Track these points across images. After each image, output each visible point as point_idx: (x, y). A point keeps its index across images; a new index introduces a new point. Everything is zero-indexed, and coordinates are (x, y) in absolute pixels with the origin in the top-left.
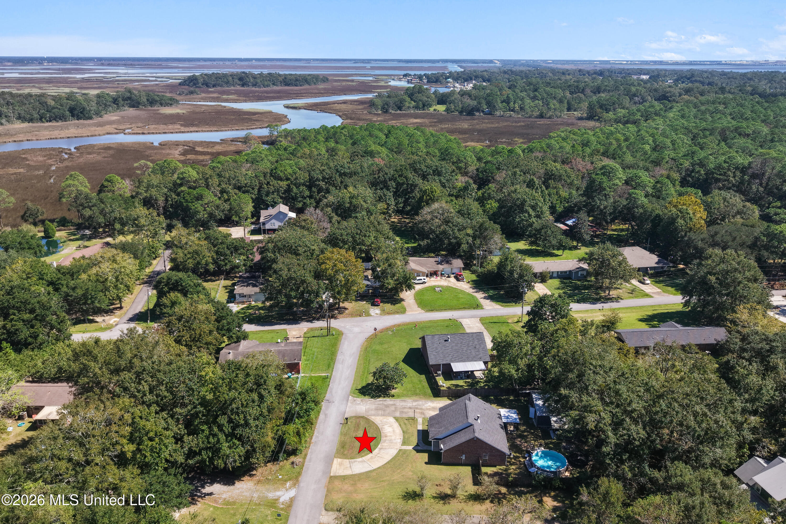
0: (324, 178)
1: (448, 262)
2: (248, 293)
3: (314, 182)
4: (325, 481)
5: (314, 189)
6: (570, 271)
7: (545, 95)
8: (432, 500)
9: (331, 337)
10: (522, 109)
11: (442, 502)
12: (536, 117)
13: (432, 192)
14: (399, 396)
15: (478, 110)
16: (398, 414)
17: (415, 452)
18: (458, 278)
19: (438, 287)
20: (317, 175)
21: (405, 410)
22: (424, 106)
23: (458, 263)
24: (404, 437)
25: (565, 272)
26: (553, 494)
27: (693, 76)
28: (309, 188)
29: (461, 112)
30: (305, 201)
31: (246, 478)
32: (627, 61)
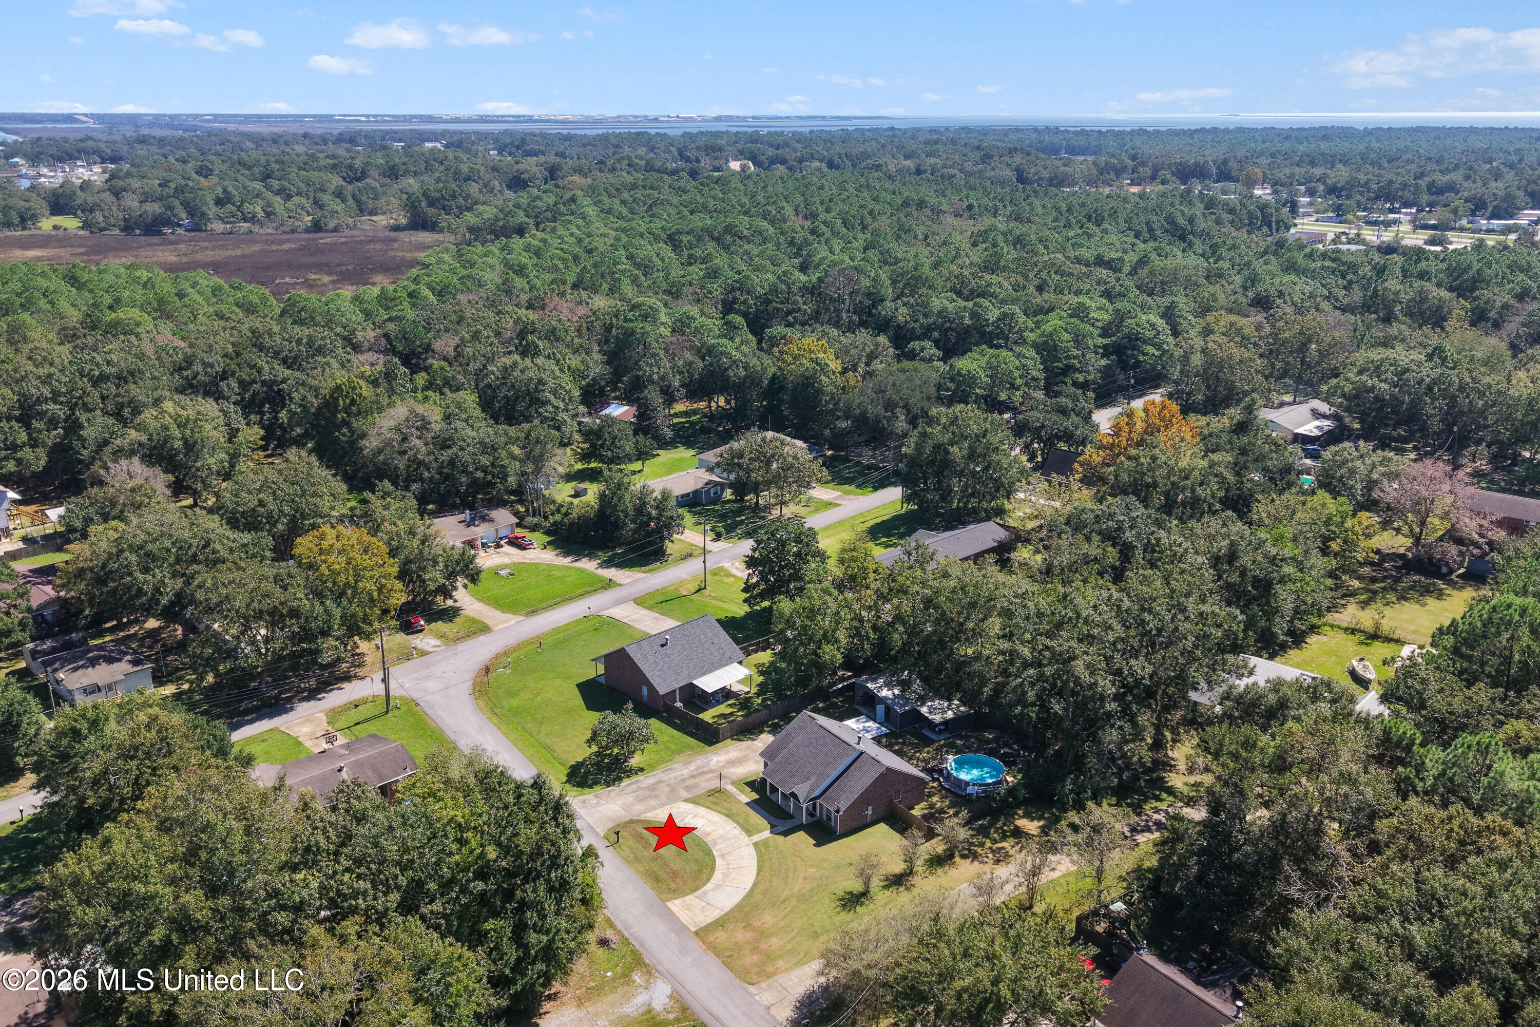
0: (56, 394)
1: (484, 519)
2: (109, 680)
3: (31, 407)
4: (695, 945)
5: (36, 424)
6: (696, 492)
7: (303, 187)
8: (887, 893)
9: (396, 713)
10: (268, 214)
11: (902, 889)
12: (307, 231)
13: (354, 388)
14: (652, 767)
15: (167, 223)
16: (685, 794)
17: (780, 838)
18: (517, 543)
19: (504, 567)
20: (33, 389)
21: (690, 782)
22: (23, 220)
23: (503, 517)
24: (738, 823)
25: (688, 495)
26: (1020, 812)
27: (523, 141)
28: (25, 420)
29: (128, 228)
30: (19, 455)
31: (547, 1006)
32: (367, 116)
